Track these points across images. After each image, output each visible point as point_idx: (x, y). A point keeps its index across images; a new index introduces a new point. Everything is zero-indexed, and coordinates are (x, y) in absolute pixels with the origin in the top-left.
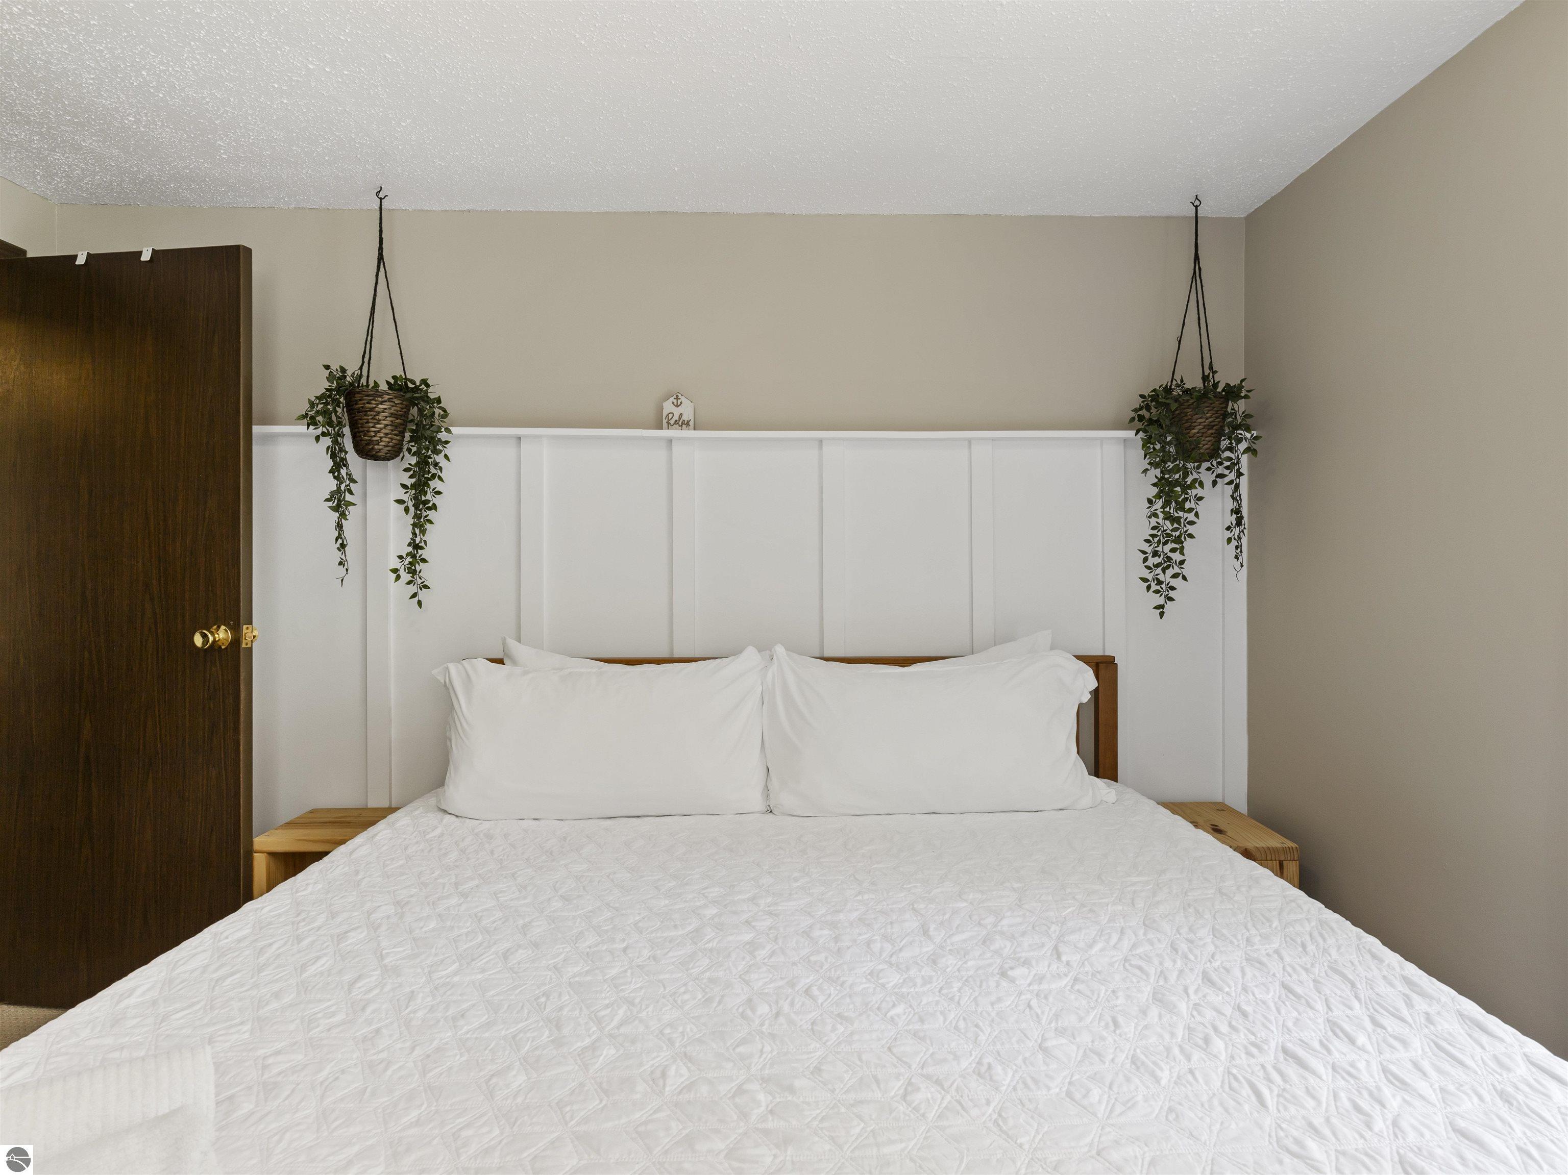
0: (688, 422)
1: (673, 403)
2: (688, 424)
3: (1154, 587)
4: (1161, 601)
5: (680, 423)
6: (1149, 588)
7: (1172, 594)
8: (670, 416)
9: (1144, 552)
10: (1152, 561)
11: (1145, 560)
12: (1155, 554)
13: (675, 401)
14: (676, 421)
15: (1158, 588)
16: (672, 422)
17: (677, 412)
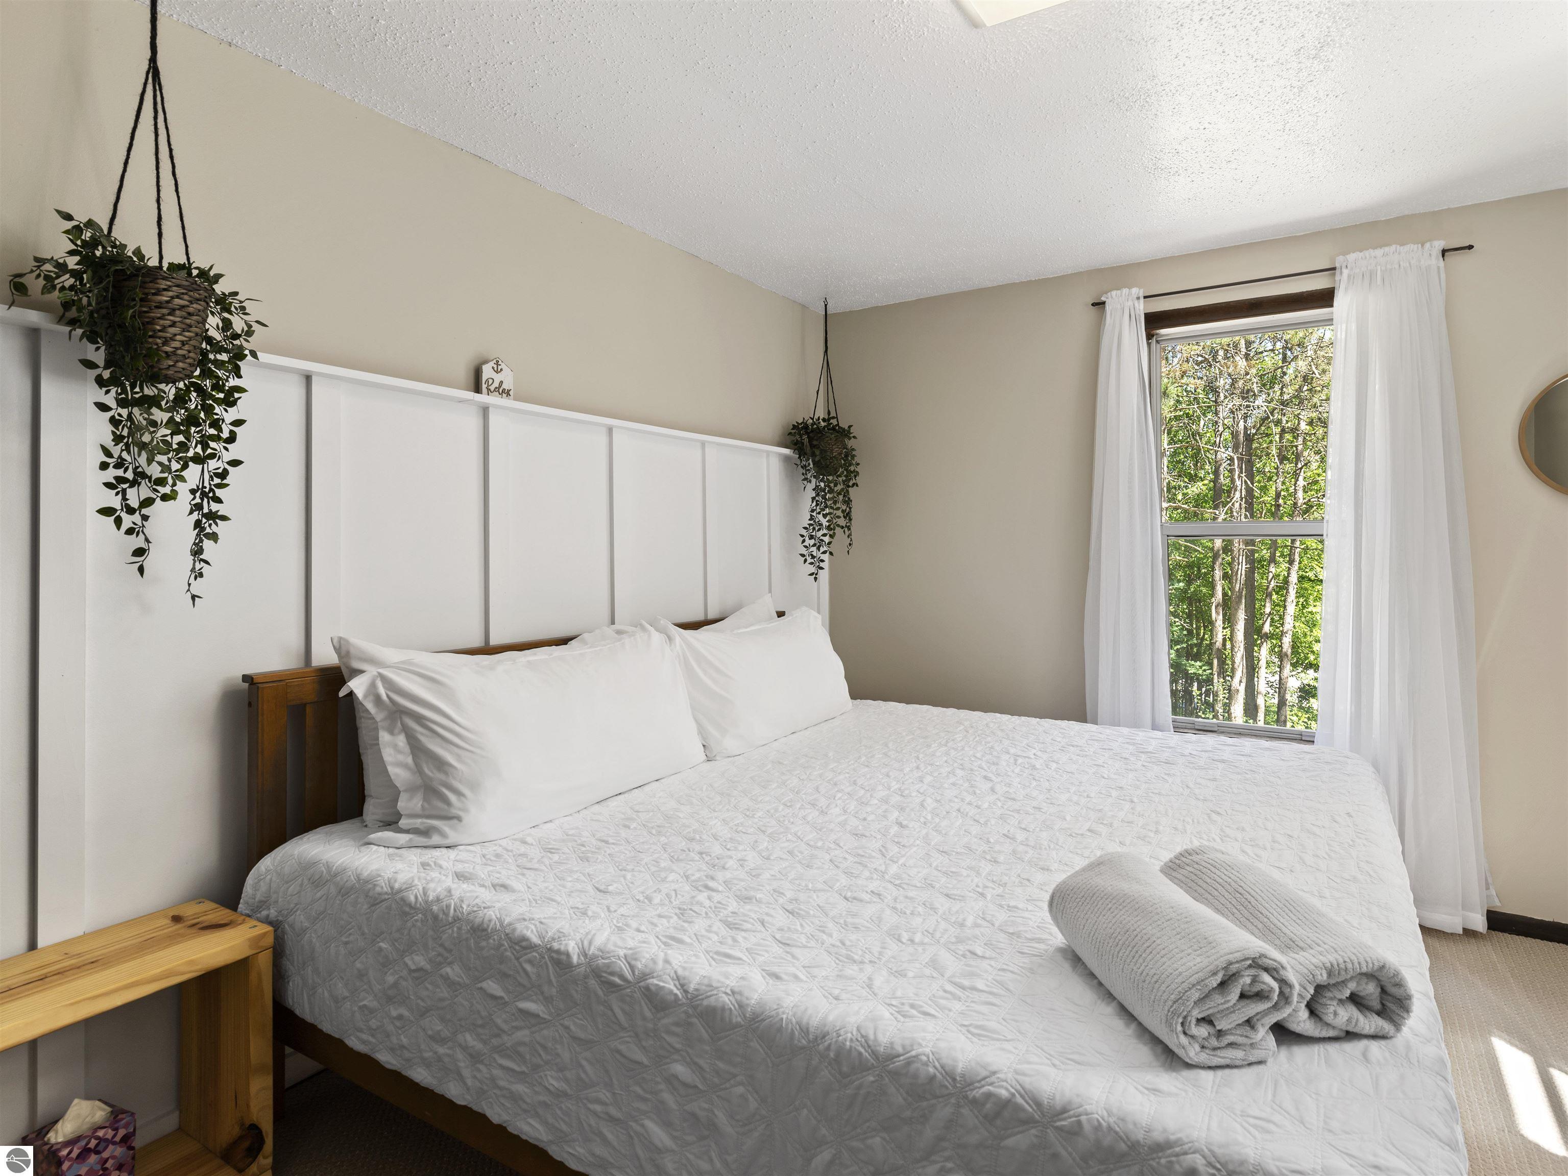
0: (509, 391)
1: (493, 368)
2: (508, 394)
3: (809, 560)
4: (813, 569)
5: (501, 392)
6: (805, 561)
7: (822, 565)
8: (491, 381)
9: (802, 536)
10: (809, 542)
11: (804, 541)
12: (811, 537)
13: (495, 366)
14: (496, 388)
15: (812, 561)
16: (492, 388)
17: (498, 378)
